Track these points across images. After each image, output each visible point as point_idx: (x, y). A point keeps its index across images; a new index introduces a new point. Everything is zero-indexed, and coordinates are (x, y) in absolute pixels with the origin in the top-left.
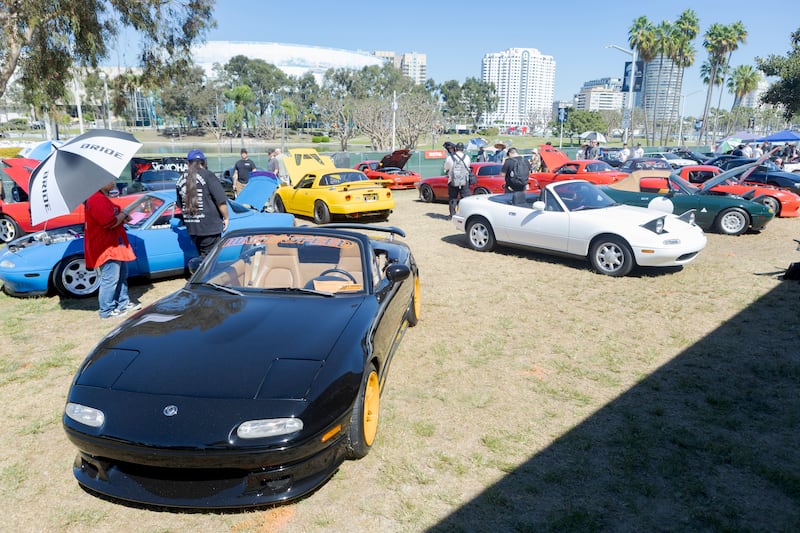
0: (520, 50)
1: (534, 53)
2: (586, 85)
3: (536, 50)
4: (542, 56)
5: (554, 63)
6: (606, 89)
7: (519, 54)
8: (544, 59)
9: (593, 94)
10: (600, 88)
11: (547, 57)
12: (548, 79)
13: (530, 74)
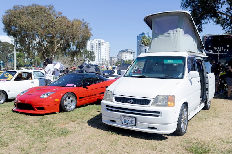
0: (98, 40)
1: (102, 41)
2: (120, 51)
3: (103, 40)
4: (105, 42)
5: (109, 44)
6: (127, 53)
7: (97, 41)
8: (106, 43)
9: (123, 55)
10: (125, 53)
11: (107, 42)
12: (108, 50)
13: (101, 48)
